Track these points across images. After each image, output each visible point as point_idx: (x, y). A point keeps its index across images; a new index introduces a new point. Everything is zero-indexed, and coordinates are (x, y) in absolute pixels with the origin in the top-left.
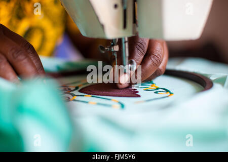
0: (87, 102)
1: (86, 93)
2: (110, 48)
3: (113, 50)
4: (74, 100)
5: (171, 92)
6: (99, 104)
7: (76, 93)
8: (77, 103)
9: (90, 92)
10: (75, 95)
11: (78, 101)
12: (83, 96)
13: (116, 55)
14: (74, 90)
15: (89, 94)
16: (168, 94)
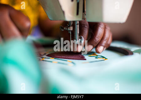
0: (51, 62)
1: (51, 57)
2: (67, 28)
3: (69, 30)
4: (43, 60)
5: (106, 58)
6: (59, 63)
7: (45, 56)
8: (45, 62)
9: (53, 56)
10: (44, 58)
11: (46, 61)
12: (49, 58)
13: (71, 33)
14: (43, 55)
15: (53, 57)
16: (104, 59)
